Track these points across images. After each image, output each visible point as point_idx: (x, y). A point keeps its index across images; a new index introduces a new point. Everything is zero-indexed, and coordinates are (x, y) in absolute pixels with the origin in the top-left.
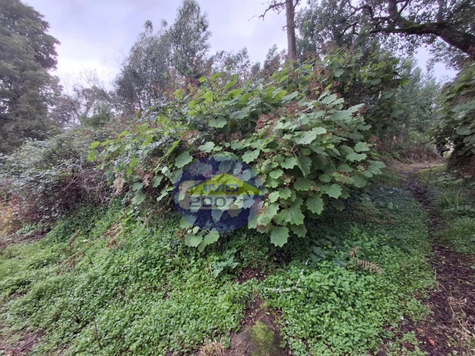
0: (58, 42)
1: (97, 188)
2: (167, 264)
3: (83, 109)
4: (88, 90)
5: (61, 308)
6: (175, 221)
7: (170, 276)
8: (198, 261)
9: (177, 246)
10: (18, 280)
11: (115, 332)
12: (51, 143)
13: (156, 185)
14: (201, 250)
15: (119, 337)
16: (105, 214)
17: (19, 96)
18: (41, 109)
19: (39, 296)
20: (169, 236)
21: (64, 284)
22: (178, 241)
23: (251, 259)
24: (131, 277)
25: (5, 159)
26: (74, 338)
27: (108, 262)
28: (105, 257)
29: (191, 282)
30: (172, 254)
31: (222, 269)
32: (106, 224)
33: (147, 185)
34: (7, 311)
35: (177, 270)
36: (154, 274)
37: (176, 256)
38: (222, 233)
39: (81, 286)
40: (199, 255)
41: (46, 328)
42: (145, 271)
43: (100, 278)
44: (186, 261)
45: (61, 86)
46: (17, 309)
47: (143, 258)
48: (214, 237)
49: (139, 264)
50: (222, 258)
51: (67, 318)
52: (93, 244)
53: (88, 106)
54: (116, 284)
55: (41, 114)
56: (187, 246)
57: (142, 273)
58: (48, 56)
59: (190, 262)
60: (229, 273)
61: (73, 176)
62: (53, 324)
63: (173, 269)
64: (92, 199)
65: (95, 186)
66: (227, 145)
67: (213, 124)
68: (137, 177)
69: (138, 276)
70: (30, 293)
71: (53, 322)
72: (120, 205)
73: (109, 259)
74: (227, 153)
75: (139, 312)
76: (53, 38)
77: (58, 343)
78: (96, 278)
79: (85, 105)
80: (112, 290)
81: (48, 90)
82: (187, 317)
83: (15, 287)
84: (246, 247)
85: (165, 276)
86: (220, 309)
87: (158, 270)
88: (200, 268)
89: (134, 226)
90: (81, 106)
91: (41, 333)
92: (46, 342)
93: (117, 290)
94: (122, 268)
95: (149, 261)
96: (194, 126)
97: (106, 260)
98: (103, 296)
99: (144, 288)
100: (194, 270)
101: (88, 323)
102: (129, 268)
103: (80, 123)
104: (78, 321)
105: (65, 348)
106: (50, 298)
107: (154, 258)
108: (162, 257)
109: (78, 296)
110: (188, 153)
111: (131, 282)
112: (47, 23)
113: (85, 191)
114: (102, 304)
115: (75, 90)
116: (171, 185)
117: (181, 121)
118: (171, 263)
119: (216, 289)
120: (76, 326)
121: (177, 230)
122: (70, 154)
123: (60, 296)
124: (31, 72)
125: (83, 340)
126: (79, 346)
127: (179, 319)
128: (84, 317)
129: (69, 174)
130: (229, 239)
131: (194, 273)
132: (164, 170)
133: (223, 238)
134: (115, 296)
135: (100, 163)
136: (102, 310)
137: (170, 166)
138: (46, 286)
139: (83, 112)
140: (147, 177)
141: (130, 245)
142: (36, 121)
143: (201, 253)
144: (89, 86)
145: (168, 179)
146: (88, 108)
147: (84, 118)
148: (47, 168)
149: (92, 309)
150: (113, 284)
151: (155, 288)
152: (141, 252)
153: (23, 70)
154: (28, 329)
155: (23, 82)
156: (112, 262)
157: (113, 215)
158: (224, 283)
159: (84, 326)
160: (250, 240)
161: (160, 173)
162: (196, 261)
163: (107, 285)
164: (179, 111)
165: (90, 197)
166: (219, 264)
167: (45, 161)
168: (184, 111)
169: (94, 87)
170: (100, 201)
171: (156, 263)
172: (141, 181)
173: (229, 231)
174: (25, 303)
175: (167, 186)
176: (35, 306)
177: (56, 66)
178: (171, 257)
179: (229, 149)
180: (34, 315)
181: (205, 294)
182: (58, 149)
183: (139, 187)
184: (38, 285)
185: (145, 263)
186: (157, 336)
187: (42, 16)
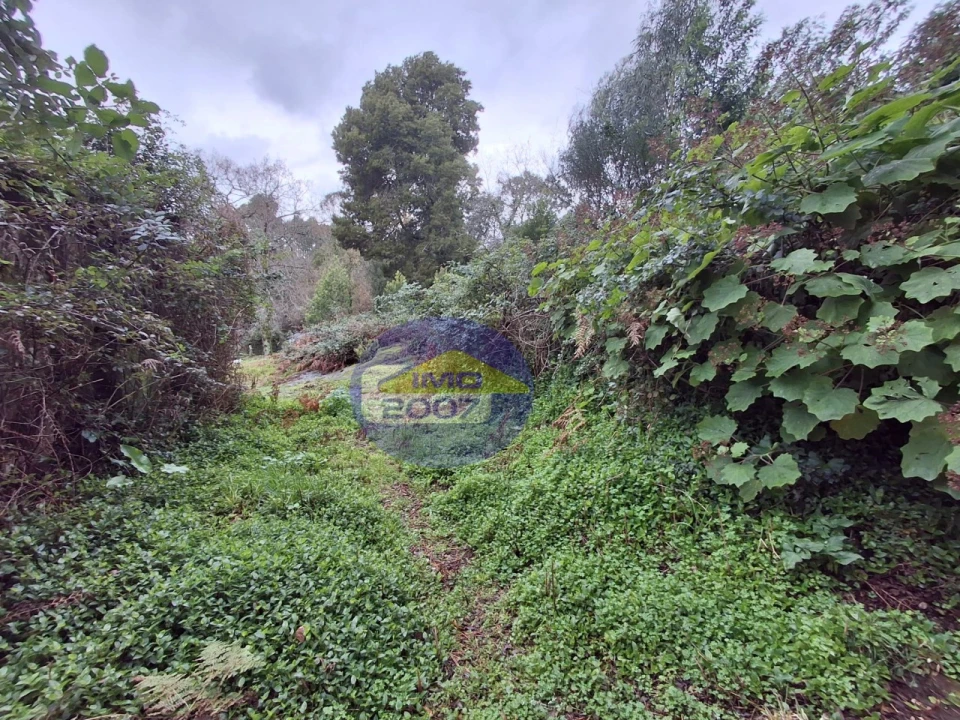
0: (481, 108)
1: (537, 342)
2: (665, 506)
3: (506, 213)
4: (517, 180)
5: (495, 525)
6: (683, 423)
7: (672, 531)
8: (739, 518)
9: (690, 474)
10: (440, 467)
11: (580, 596)
12: (476, 269)
13: (652, 345)
14: (748, 497)
15: (585, 606)
16: (546, 388)
17: (433, 203)
18: (456, 219)
19: (467, 496)
20: (672, 452)
21: (496, 489)
22: (692, 464)
23: (900, 560)
24: (598, 510)
25: (424, 293)
26: (514, 577)
27: (557, 471)
28: (552, 461)
29: (723, 559)
30: (679, 489)
31: (808, 556)
32: (548, 407)
33: (636, 342)
34: (428, 505)
35: (687, 523)
36: (641, 516)
37: (686, 494)
38: (808, 471)
39: (520, 499)
40: (741, 506)
41: (476, 548)
42: (622, 505)
43: (548, 495)
44: (708, 511)
45: (481, 180)
46: (441, 507)
47: (618, 481)
48: (785, 472)
49: (613, 491)
50: (806, 529)
51: (504, 542)
52: (530, 437)
53: (515, 206)
54: (573, 514)
55: (456, 226)
56: (711, 482)
57: (618, 509)
58: (468, 134)
59: (716, 516)
60: (824, 571)
61: (504, 320)
62: (486, 545)
63: (679, 519)
64: (528, 361)
65: (533, 339)
66: (850, 255)
67: (811, 206)
68: (614, 326)
69: (610, 511)
70: (456, 488)
71: (483, 542)
72: (572, 376)
73: (559, 467)
74: (847, 278)
75: (616, 578)
76: (476, 104)
77: (493, 577)
78: (541, 493)
79: (511, 206)
80: (567, 521)
81: (464, 187)
82: (720, 627)
83: (437, 475)
84: (884, 522)
85: (660, 527)
86: (807, 648)
87: (647, 511)
88: (745, 535)
89: (594, 417)
90: (506, 207)
91: (471, 552)
92: (477, 568)
93: (574, 523)
94: (582, 489)
95: (631, 490)
96: (760, 215)
97: (554, 467)
98: (553, 528)
99: (623, 536)
100: (730, 535)
101: (531, 562)
102: (594, 492)
103: (501, 237)
104: (518, 553)
105: (502, 588)
106: (479, 504)
107: (639, 487)
108: (655, 488)
109: (517, 515)
110: (735, 277)
111: (597, 518)
112: (469, 82)
113: (518, 346)
114: (551, 539)
115: (499, 182)
116: (685, 346)
117: (721, 206)
118: (674, 506)
119: (789, 595)
120: (514, 560)
121: (690, 441)
122: (500, 286)
123: (492, 506)
124: (447, 164)
125: (528, 588)
126: (523, 595)
127: (701, 624)
128: (527, 551)
129: (500, 317)
130: (824, 489)
131: (730, 542)
132: (673, 314)
133: (810, 485)
134: (570, 531)
135: (545, 300)
136: (552, 549)
137: (685, 308)
138: (475, 484)
139: (507, 217)
140: (636, 326)
141: (592, 451)
142: (450, 238)
143: (746, 505)
144: (517, 172)
145: (680, 334)
146: (515, 210)
147: (507, 227)
148: (470, 307)
149: (537, 542)
150: (569, 512)
151: (643, 544)
152: (613, 469)
153: (438, 163)
154: (455, 540)
155: (439, 180)
156: (563, 474)
157: (559, 392)
158: (812, 590)
159: (526, 565)
160: (896, 507)
161: (662, 320)
162: (734, 517)
163: (559, 511)
164: (718, 186)
165: (525, 356)
166: (800, 543)
167: (469, 295)
168: (732, 183)
169: (527, 173)
170: (540, 365)
171: (642, 498)
172: (621, 334)
173: (828, 472)
174: (450, 502)
175: (675, 349)
176: (462, 510)
177: (478, 147)
178: (674, 494)
179: (854, 267)
180: (461, 522)
181: (760, 597)
182: (485, 277)
183: (616, 346)
184: (464, 481)
185: (622, 490)
186: (654, 636)
187: (464, 73)
